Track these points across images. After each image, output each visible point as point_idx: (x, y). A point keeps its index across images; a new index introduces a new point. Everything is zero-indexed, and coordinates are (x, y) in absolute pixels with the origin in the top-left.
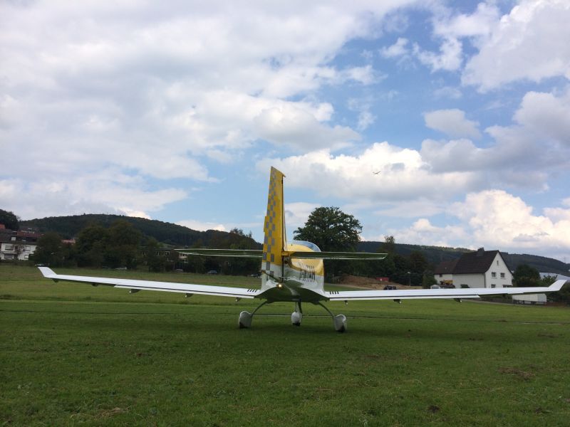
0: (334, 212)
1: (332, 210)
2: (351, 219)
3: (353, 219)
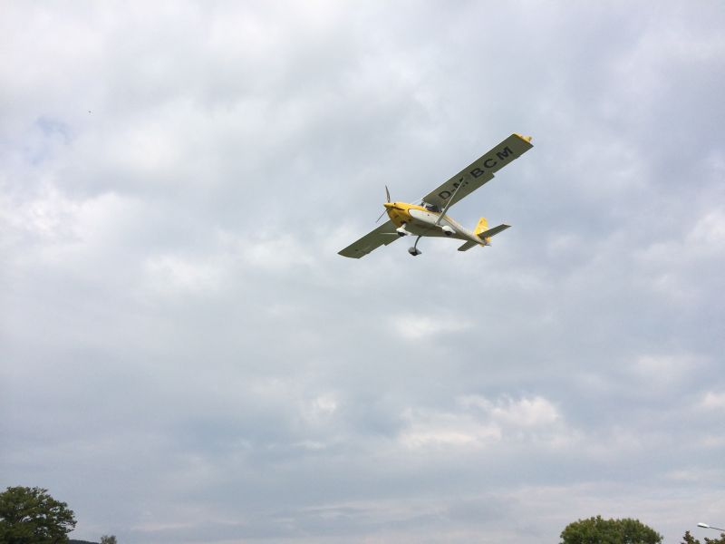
0: (38, 495)
1: (35, 493)
2: (62, 509)
3: (65, 509)
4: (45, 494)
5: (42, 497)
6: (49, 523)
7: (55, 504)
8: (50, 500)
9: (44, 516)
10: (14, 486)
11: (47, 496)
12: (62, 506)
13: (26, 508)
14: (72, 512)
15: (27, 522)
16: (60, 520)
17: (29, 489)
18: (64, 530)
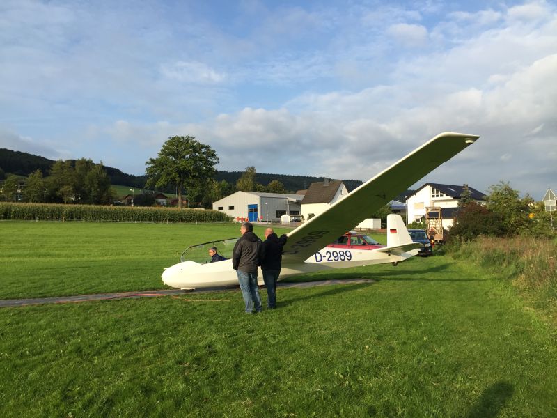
0: (190, 141)
1: (188, 140)
2: (208, 150)
3: (210, 149)
4: (194, 140)
5: (192, 142)
6: (200, 159)
7: (203, 147)
8: (199, 144)
9: (197, 154)
10: (173, 136)
11: (195, 142)
12: (207, 147)
13: (185, 150)
14: (214, 151)
15: (188, 159)
16: (208, 157)
17: (183, 138)
18: (212, 164)
